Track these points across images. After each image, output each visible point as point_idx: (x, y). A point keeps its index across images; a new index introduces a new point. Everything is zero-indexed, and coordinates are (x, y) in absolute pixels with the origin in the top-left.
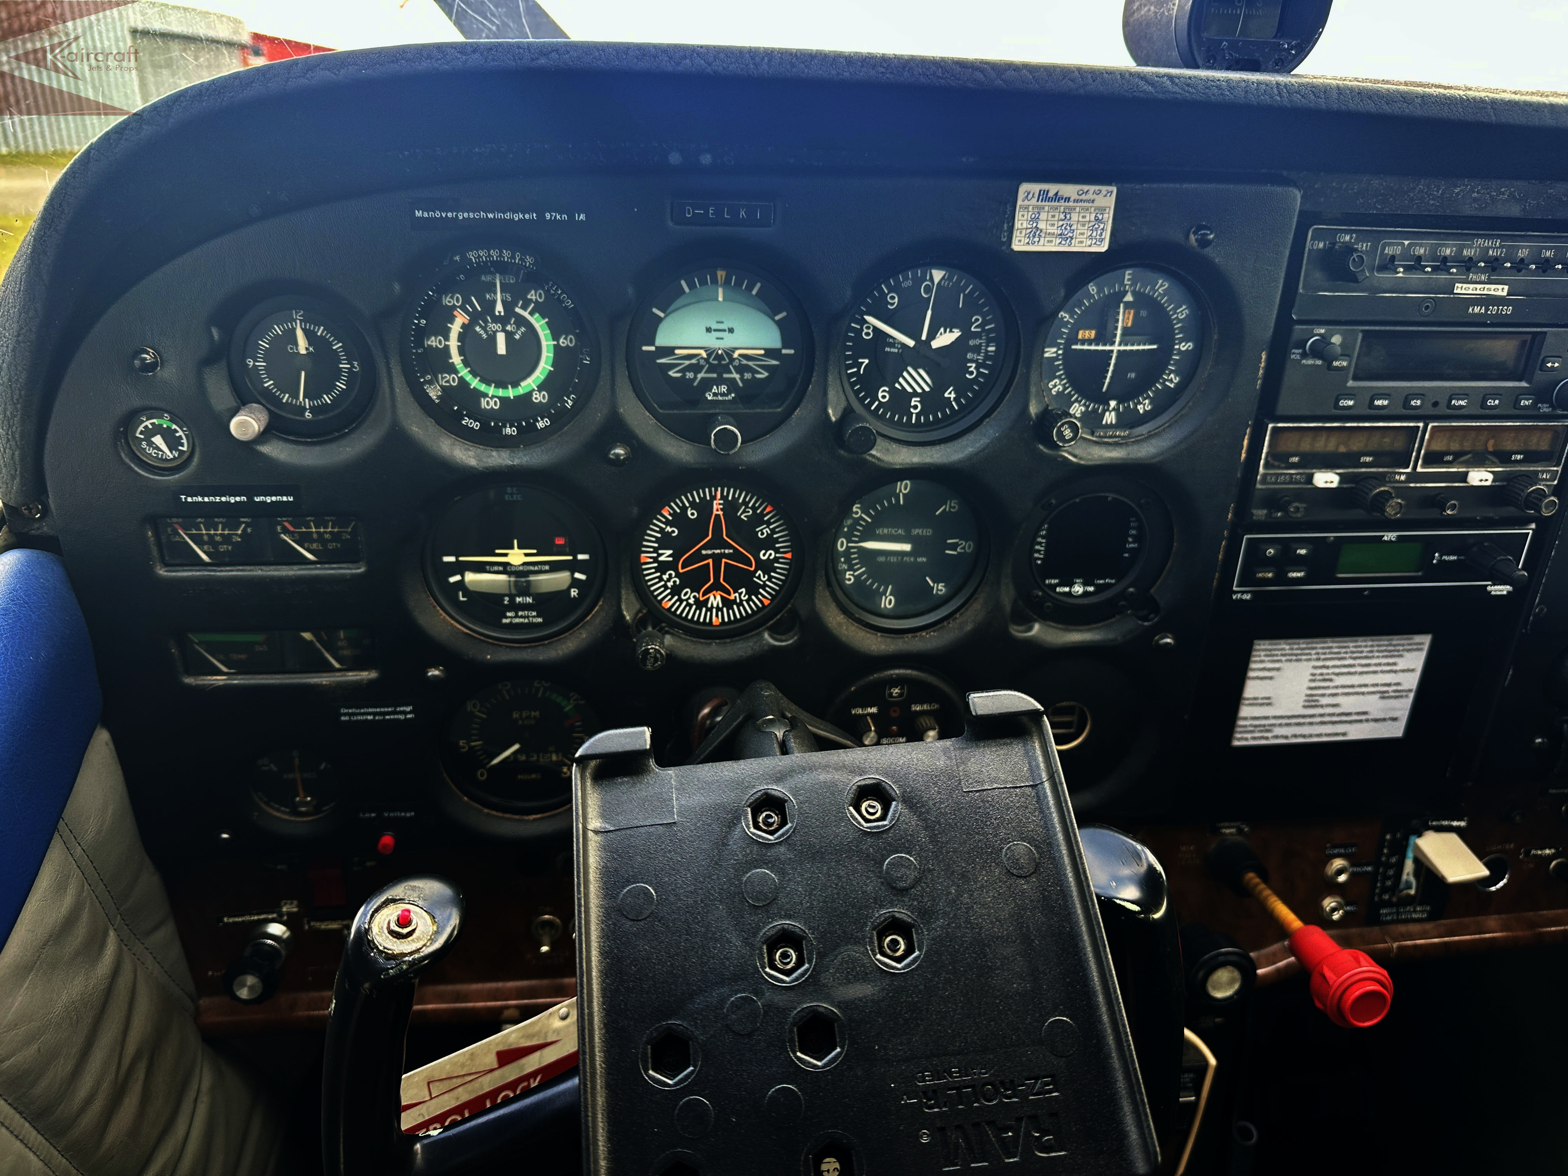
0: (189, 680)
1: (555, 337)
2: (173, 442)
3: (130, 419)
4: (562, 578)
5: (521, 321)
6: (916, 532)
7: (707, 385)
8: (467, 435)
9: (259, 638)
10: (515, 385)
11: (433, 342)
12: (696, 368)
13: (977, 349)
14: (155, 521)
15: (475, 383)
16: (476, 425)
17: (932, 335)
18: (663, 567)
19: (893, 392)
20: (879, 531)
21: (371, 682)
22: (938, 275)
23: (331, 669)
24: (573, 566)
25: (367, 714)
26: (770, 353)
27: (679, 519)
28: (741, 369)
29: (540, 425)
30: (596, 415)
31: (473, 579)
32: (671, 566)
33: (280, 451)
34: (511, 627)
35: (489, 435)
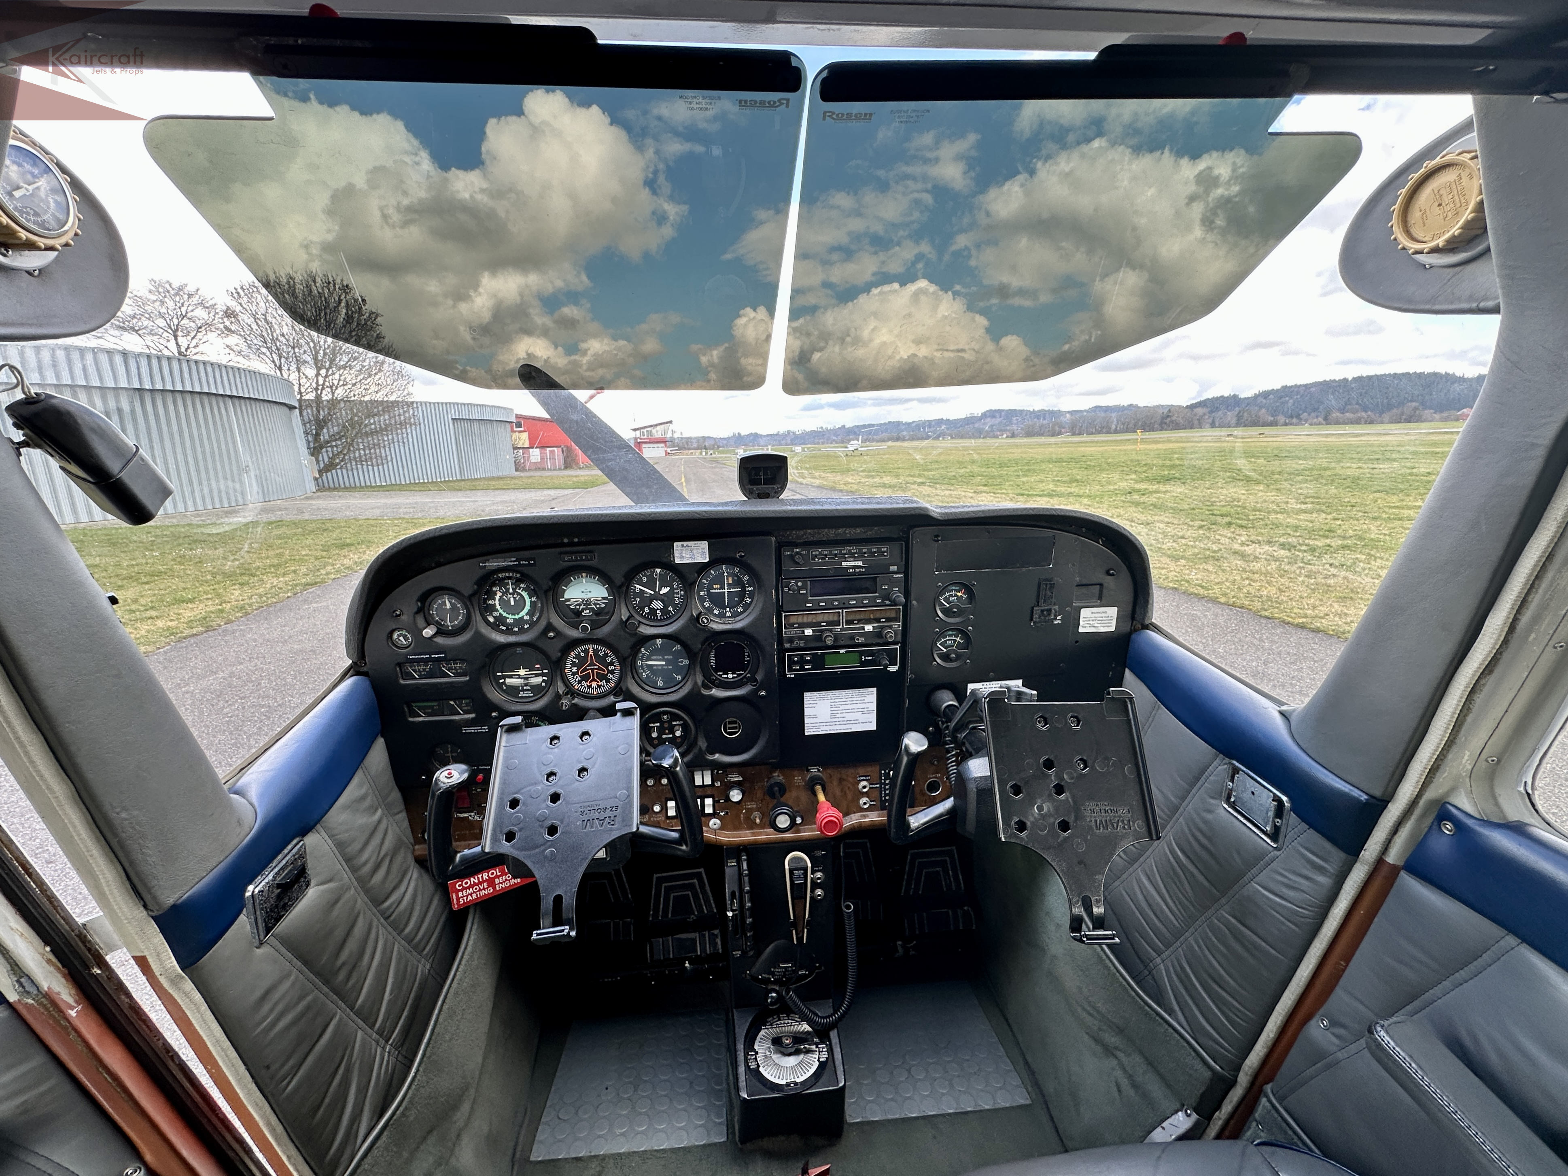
0: (411, 719)
2: (406, 639)
3: (392, 633)
4: (539, 680)
5: (519, 594)
7: (583, 610)
8: (502, 632)
9: (435, 704)
10: (518, 614)
11: (491, 602)
12: (580, 605)
13: (677, 593)
14: (400, 665)
15: (505, 614)
17: (660, 590)
18: (574, 674)
19: (649, 609)
20: (653, 658)
21: (473, 719)
22: (658, 570)
23: (460, 714)
24: (543, 675)
25: (472, 730)
26: (603, 598)
27: (578, 656)
28: (595, 604)
29: (526, 627)
30: (543, 623)
31: (508, 681)
32: (577, 673)
33: (439, 640)
34: (522, 697)
35: (509, 631)
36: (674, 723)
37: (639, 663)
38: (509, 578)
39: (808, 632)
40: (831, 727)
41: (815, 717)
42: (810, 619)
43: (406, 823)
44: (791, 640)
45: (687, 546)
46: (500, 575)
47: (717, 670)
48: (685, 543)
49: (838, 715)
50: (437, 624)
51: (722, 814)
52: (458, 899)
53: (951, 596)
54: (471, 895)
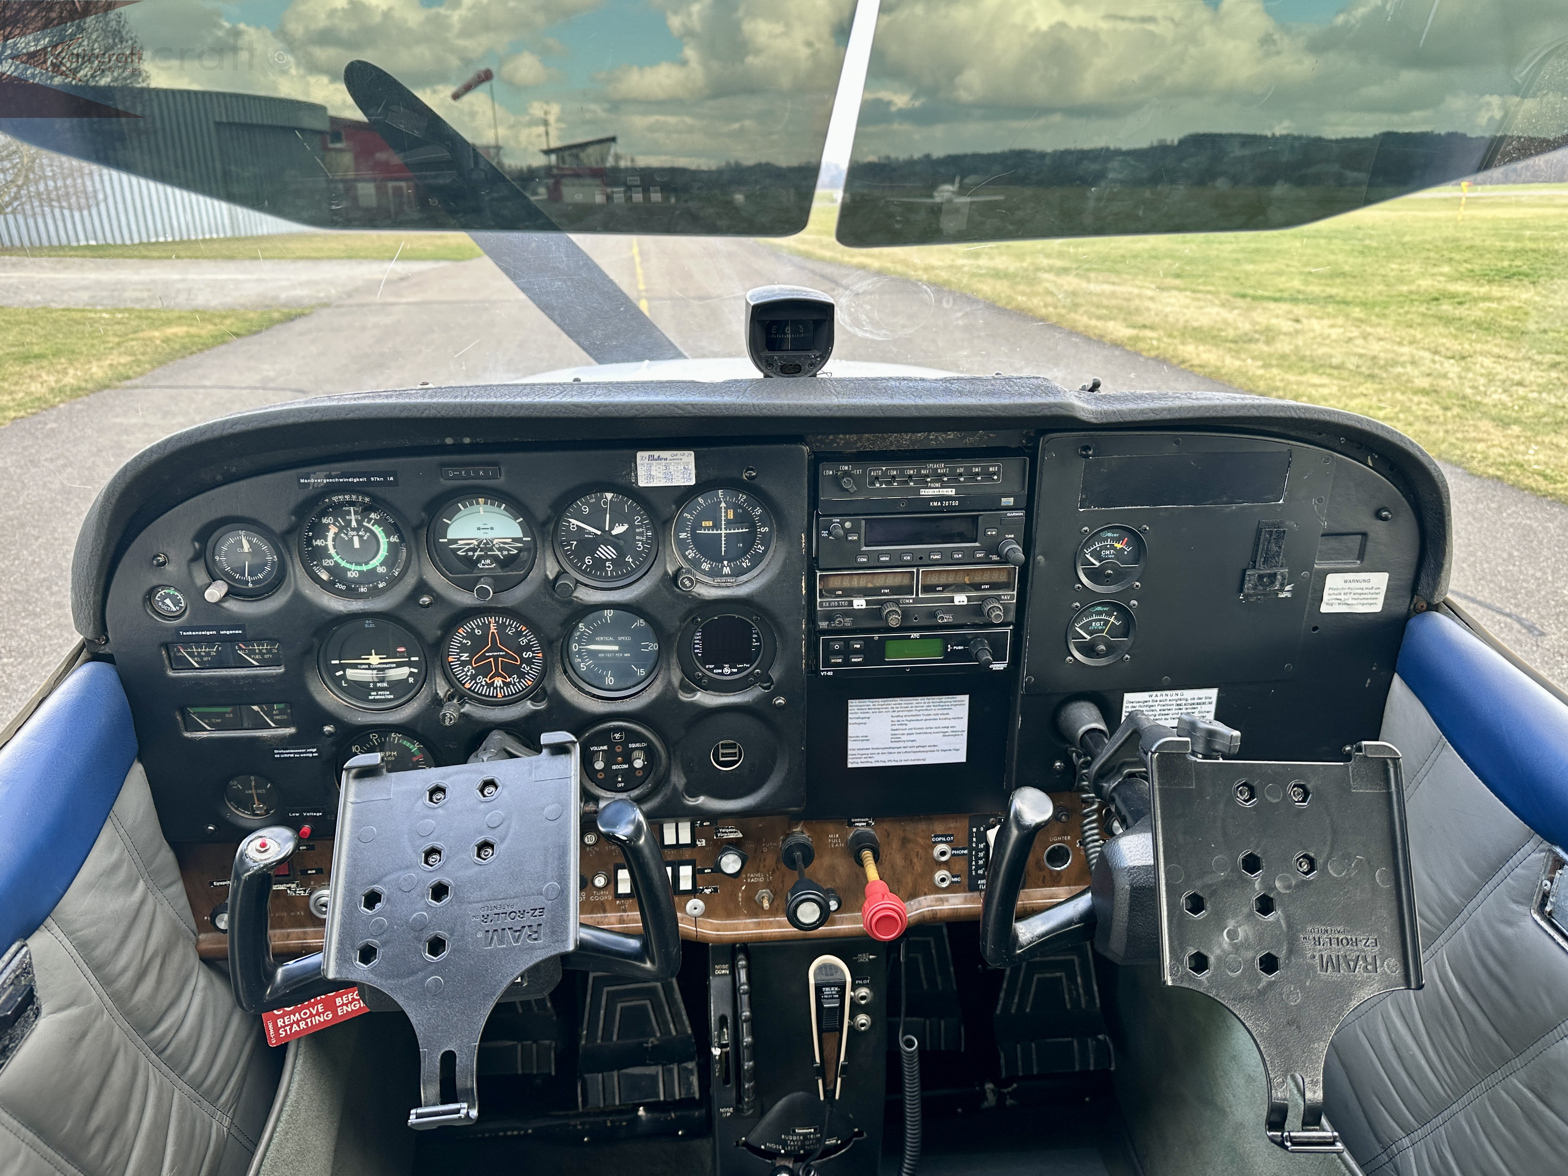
0: (187, 735)
1: (388, 537)
2: (176, 603)
3: (151, 593)
4: (404, 672)
5: (367, 530)
6: (620, 638)
7: (480, 558)
8: (339, 593)
9: (229, 709)
10: (367, 563)
11: (319, 543)
12: (474, 550)
13: (641, 534)
14: (166, 646)
15: (343, 564)
16: (344, 587)
17: (612, 528)
18: (464, 664)
19: (593, 558)
20: (598, 639)
21: (291, 735)
22: (609, 496)
23: (270, 727)
24: (410, 664)
25: (290, 753)
26: (515, 540)
27: (471, 635)
29: (380, 586)
30: (410, 581)
31: (351, 673)
32: (468, 663)
33: (234, 606)
34: (375, 701)
35: (351, 592)
36: (634, 746)
37: (575, 647)
38: (351, 503)
39: (859, 603)
40: (891, 757)
41: (865, 739)
42: (863, 582)
43: (184, 900)
44: (829, 616)
45: (659, 458)
46: (335, 499)
47: (704, 662)
48: (656, 454)
49: (904, 738)
50: (227, 577)
51: (708, 891)
52: (277, 1029)
53: (1105, 548)
54: (297, 1023)
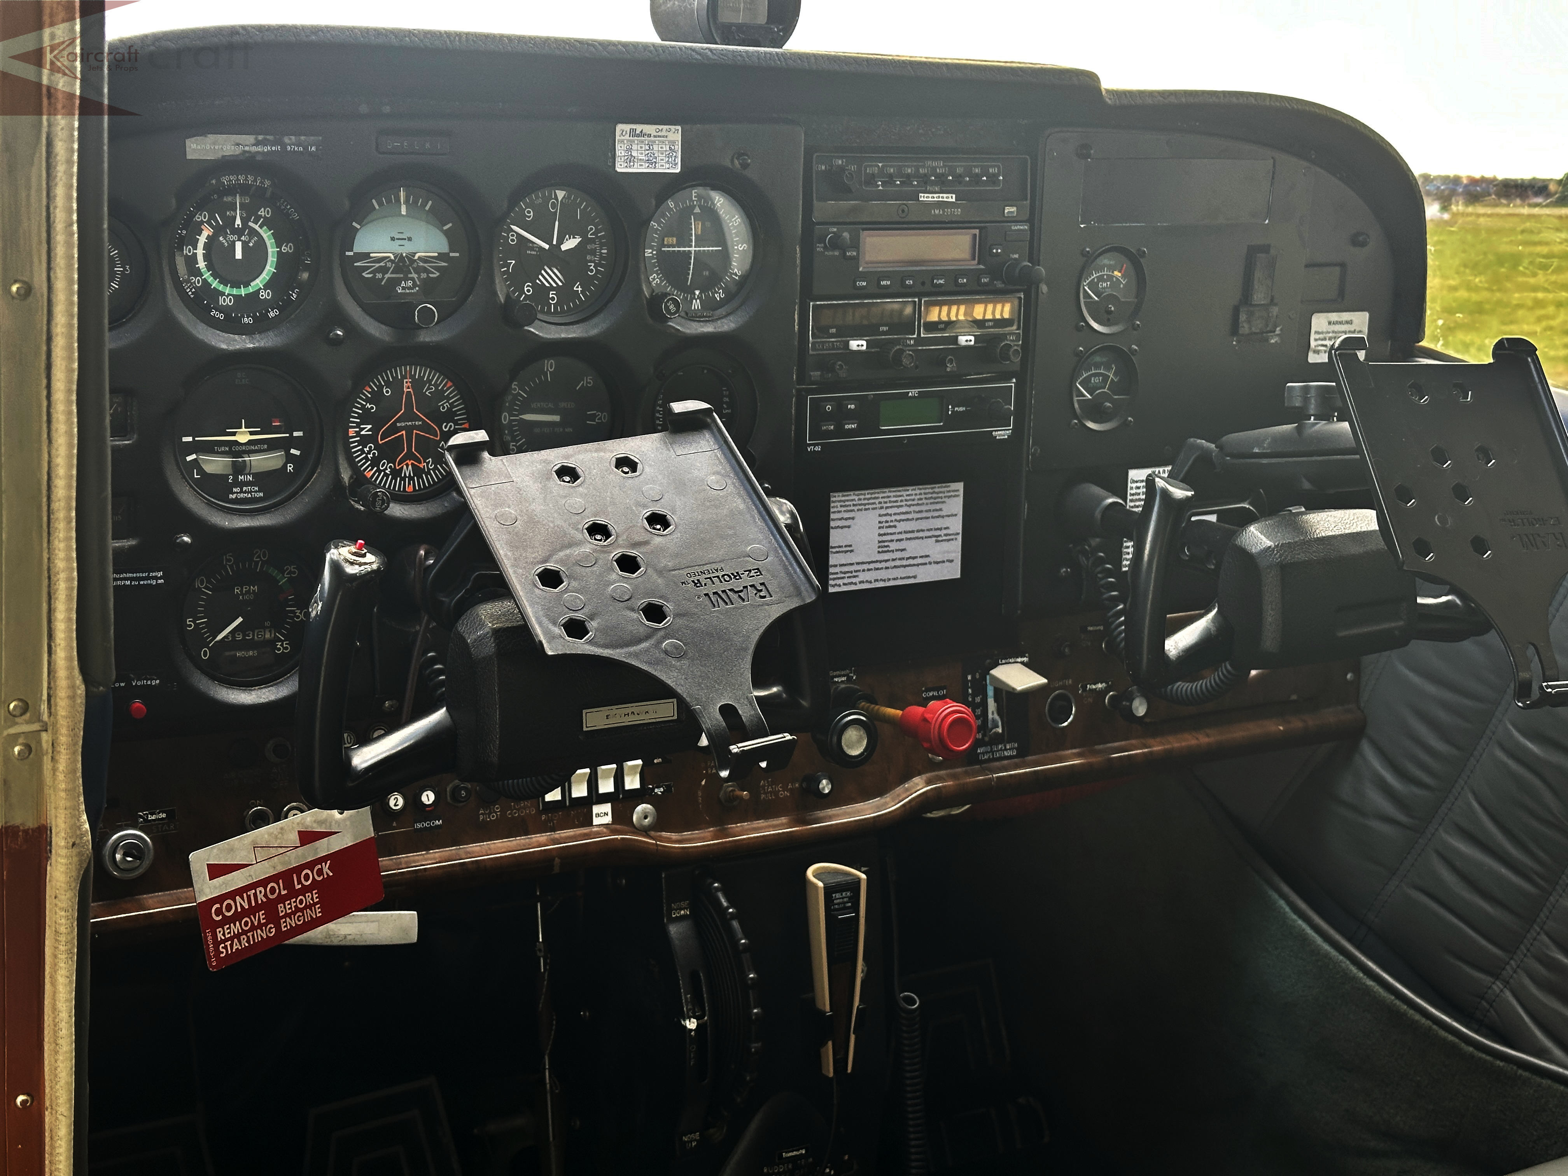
1: (279, 245)
4: (281, 456)
5: (254, 232)
6: (562, 405)
7: (394, 281)
8: (214, 324)
10: (246, 285)
11: (184, 250)
13: (593, 252)
15: (215, 284)
16: (221, 316)
17: (561, 241)
18: (364, 440)
19: (534, 286)
20: (533, 405)
21: (131, 550)
22: (561, 194)
24: (288, 443)
25: (126, 579)
27: (377, 397)
28: (418, 270)
29: (271, 314)
30: (313, 306)
31: (204, 459)
32: (372, 439)
34: (237, 501)
35: (231, 325)
37: (504, 419)
38: (238, 190)
39: (857, 344)
40: (880, 574)
41: (848, 548)
42: (860, 316)
44: (824, 364)
45: (642, 134)
46: (225, 180)
48: (639, 128)
49: (893, 546)
51: (659, 791)
52: (217, 944)
53: (1101, 279)
54: (238, 936)
